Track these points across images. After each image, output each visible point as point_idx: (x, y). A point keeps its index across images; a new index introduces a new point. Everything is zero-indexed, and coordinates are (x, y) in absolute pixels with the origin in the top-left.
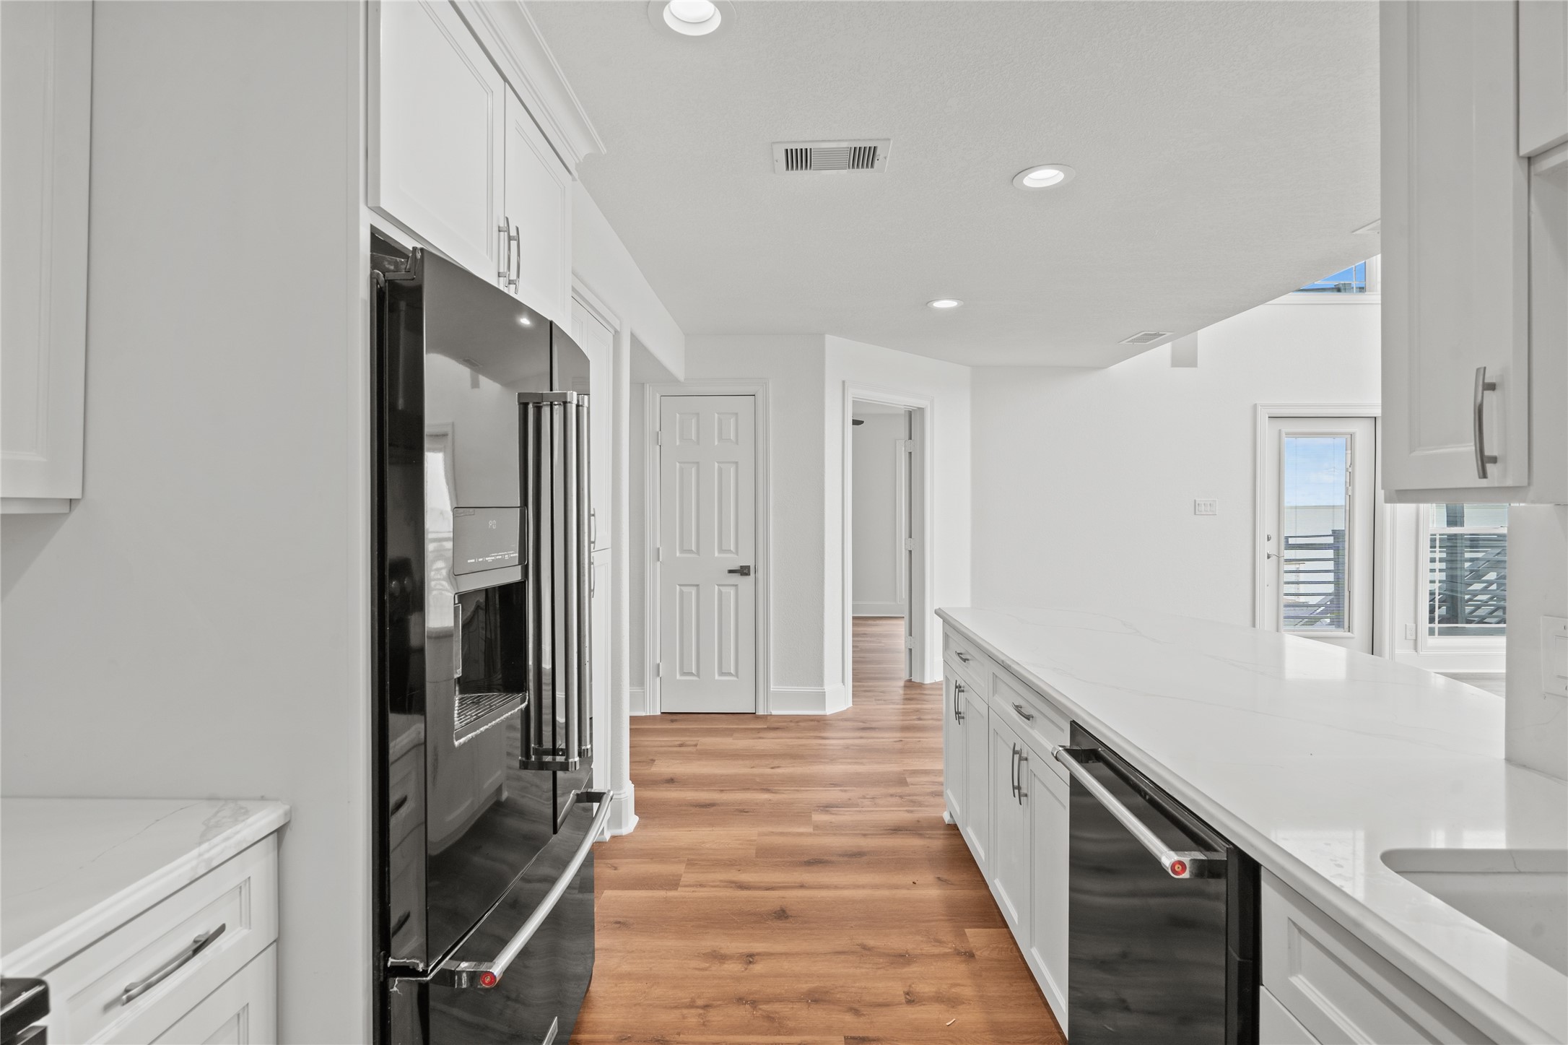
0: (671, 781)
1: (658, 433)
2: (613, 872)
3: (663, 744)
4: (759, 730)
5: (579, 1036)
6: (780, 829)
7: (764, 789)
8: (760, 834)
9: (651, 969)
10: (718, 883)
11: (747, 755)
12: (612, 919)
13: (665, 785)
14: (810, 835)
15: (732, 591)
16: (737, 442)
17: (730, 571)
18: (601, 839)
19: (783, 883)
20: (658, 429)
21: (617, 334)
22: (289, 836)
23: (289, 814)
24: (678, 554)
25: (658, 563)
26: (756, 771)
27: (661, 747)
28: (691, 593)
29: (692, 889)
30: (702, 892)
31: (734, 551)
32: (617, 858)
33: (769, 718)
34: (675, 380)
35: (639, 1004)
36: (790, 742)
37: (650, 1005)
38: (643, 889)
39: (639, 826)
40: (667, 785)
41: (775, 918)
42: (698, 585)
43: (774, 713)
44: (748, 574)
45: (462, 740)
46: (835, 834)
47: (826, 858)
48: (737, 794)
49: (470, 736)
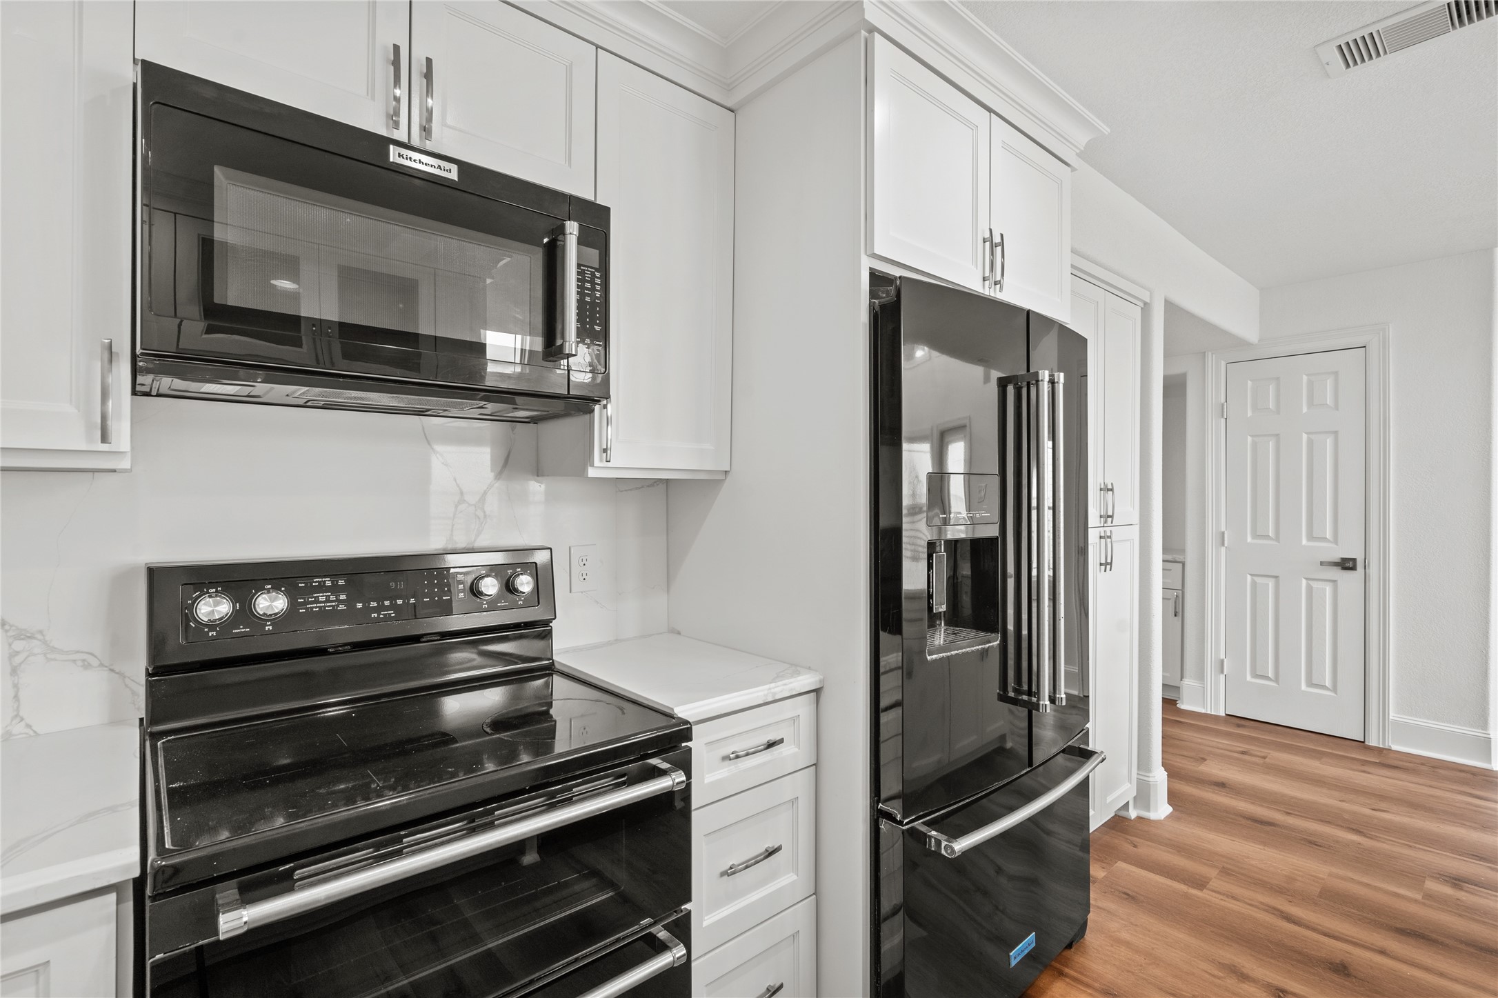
0: (1221, 785)
1: (1223, 405)
2: (1132, 848)
3: (1221, 746)
4: (1364, 763)
5: (1066, 969)
6: (1366, 880)
7: (1354, 830)
8: (1330, 875)
9: (1153, 949)
10: (1257, 904)
11: (1337, 786)
12: (1121, 889)
13: (1212, 787)
14: (1416, 901)
15: (1328, 589)
16: (1336, 407)
17: (1322, 563)
18: (1123, 813)
19: (1353, 937)
20: (1223, 400)
21: (1146, 308)
22: (824, 697)
23: (822, 681)
24: (1249, 539)
25: (1223, 549)
26: (1345, 806)
27: (1218, 748)
28: (1268, 584)
29: (1221, 897)
30: (1235, 905)
31: (1331, 539)
32: (1139, 838)
33: (1385, 752)
34: (1242, 343)
35: (1133, 973)
36: (1413, 787)
37: (1145, 979)
38: (1161, 875)
39: (1168, 817)
40: (1216, 788)
41: (1330, 969)
42: (1276, 577)
43: (1395, 747)
44: (1353, 568)
45: (934, 657)
46: (1460, 915)
47: (1434, 936)
48: (1310, 823)
49: (941, 655)
